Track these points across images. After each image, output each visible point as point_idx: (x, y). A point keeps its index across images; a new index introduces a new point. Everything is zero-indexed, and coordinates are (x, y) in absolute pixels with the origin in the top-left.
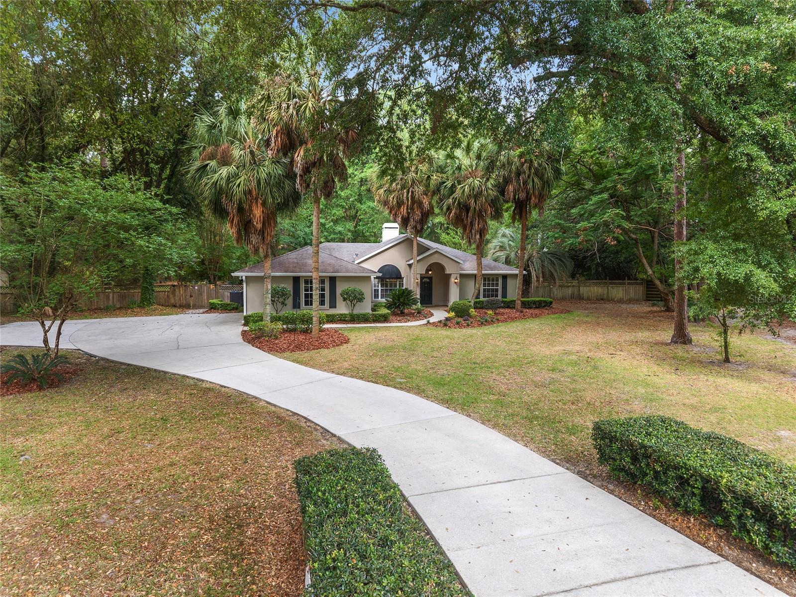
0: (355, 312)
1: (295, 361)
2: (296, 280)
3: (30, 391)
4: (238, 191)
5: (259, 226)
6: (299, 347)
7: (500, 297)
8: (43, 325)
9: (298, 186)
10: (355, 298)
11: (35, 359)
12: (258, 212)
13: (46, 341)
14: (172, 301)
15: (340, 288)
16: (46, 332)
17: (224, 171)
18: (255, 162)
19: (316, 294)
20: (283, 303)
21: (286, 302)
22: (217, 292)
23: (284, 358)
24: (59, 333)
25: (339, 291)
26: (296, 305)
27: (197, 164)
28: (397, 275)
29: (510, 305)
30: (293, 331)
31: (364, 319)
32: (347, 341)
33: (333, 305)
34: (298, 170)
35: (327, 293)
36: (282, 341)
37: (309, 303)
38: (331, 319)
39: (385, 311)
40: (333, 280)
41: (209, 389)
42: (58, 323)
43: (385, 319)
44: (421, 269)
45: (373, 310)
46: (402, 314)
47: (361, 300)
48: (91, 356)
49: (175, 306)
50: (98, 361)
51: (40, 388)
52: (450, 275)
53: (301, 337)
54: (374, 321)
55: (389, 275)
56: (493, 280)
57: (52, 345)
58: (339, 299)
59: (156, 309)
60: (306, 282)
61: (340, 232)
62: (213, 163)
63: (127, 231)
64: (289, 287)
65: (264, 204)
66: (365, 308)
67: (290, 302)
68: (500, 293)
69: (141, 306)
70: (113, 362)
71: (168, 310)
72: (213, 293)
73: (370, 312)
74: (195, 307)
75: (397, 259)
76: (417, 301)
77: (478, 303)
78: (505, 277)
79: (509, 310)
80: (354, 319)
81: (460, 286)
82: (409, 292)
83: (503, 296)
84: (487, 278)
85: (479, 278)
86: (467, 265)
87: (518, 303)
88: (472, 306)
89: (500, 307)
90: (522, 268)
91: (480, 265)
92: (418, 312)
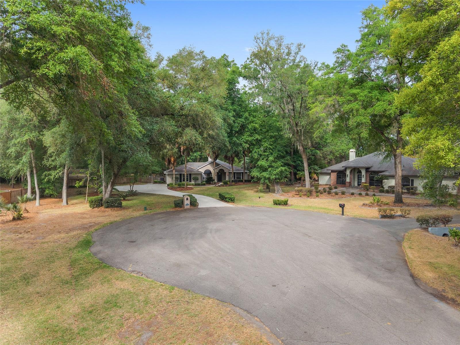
0: (196, 183)
2: (181, 175)
4: (168, 155)
5: (173, 163)
6: (182, 190)
7: (241, 179)
9: (182, 154)
10: (196, 179)
12: (172, 159)
14: (142, 181)
15: (192, 176)
16: (131, 186)
17: (165, 151)
19: (186, 178)
25: (192, 178)
26: (181, 181)
28: (210, 173)
29: (242, 181)
30: (180, 187)
31: (199, 185)
32: (193, 189)
33: (190, 181)
34: (182, 151)
35: (189, 178)
36: (178, 189)
37: (184, 181)
38: (190, 185)
39: (205, 183)
40: (190, 174)
43: (204, 185)
44: (217, 171)
45: (201, 182)
46: (210, 183)
47: (198, 180)
49: (143, 182)
52: (226, 172)
53: (182, 188)
54: (201, 185)
55: (208, 173)
56: (239, 174)
58: (192, 179)
60: (183, 175)
64: (178, 176)
65: (174, 158)
66: (199, 182)
67: (179, 180)
68: (241, 177)
71: (142, 183)
72: (155, 178)
75: (210, 168)
76: (214, 180)
77: (232, 181)
78: (243, 173)
79: (241, 183)
80: (196, 185)
81: (229, 176)
82: (212, 178)
83: (242, 179)
84: (237, 173)
85: (233, 174)
86: (231, 170)
87: (244, 181)
88: (231, 182)
89: (239, 182)
90: (244, 170)
91: (233, 170)
92: (215, 183)
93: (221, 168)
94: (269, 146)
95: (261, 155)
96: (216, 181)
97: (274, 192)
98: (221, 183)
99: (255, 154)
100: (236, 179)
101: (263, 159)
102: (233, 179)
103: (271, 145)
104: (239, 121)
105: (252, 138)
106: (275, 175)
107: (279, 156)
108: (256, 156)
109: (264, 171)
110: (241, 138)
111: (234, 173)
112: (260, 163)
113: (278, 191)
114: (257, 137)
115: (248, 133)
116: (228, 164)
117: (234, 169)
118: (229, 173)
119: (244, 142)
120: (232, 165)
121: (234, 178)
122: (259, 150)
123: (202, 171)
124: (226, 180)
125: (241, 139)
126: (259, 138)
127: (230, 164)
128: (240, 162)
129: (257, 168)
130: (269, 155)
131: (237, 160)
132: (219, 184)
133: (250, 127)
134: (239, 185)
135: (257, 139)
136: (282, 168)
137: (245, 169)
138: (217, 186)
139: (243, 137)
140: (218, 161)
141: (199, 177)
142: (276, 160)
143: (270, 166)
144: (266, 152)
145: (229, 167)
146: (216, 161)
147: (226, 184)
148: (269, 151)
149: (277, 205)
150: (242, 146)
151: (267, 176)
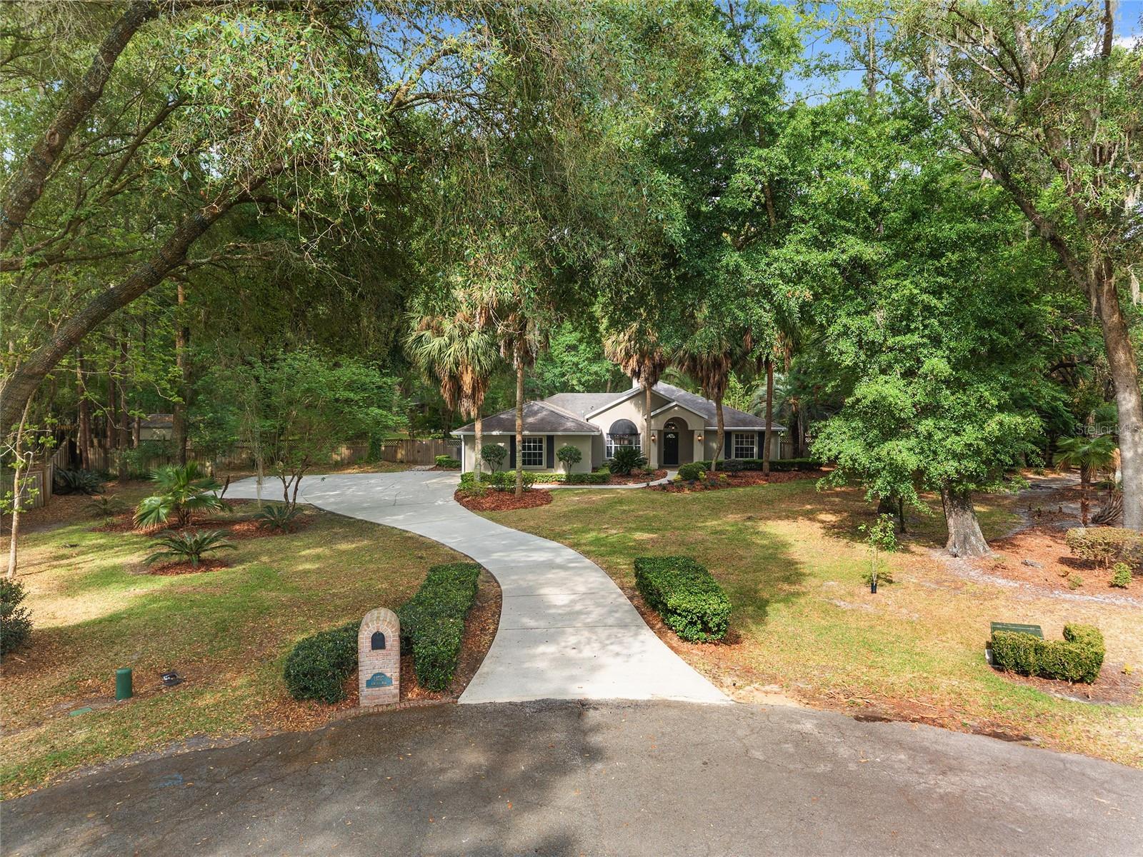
0: (573, 473)
1: (492, 519)
2: (514, 440)
3: (276, 534)
4: (449, 361)
6: (500, 507)
7: (756, 458)
8: (284, 481)
10: (572, 458)
11: (280, 510)
13: (286, 495)
14: (399, 457)
15: (558, 447)
16: (286, 488)
17: (437, 342)
18: (465, 334)
20: (499, 463)
21: (503, 461)
22: (445, 448)
23: (483, 516)
24: (296, 489)
25: (556, 451)
27: (414, 335)
28: (633, 432)
29: (759, 467)
30: (502, 490)
31: (580, 480)
32: (548, 502)
33: (550, 466)
35: (544, 452)
36: (487, 502)
37: (526, 462)
39: (606, 471)
40: (552, 439)
41: (410, 538)
42: (296, 478)
43: (604, 480)
44: (658, 424)
45: (594, 469)
46: (628, 475)
47: (579, 460)
48: (320, 509)
49: (402, 462)
50: (326, 514)
51: (284, 532)
52: (692, 432)
53: (506, 497)
54: (592, 483)
55: (625, 432)
56: (747, 438)
57: (291, 501)
58: (556, 458)
59: (383, 465)
60: (524, 441)
61: (596, 373)
62: (428, 333)
63: (349, 406)
64: (504, 445)
66: (586, 467)
67: (507, 461)
68: (756, 450)
69: (368, 463)
70: (338, 515)
71: (395, 466)
72: (441, 448)
73: (589, 472)
74: (422, 463)
75: (633, 414)
76: (644, 461)
77: (719, 465)
78: (761, 434)
79: (754, 474)
80: (570, 480)
81: (706, 444)
82: (637, 452)
83: (760, 456)
84: (740, 435)
85: (721, 436)
86: (715, 420)
87: (766, 466)
88: (713, 468)
89: (745, 469)
90: (769, 425)
91: (721, 421)
92: (649, 475)
93: (676, 412)
94: (925, 297)
95: (873, 349)
96: (654, 463)
97: (943, 544)
98: (673, 475)
99: (844, 345)
100: (733, 457)
101: (883, 372)
102: (722, 458)
103: (937, 292)
104: (760, 158)
105: (829, 256)
106: (958, 457)
107: (983, 350)
108: (846, 351)
109: (889, 434)
110: (765, 260)
111: (728, 434)
112: (867, 390)
113: (966, 539)
114: (855, 247)
115: (808, 231)
116: (704, 400)
117: (726, 418)
118: (706, 432)
119: (782, 276)
120: (718, 401)
121: (728, 454)
122: (865, 321)
123: (604, 424)
124: (696, 460)
125: (769, 265)
126: (870, 252)
127: (708, 398)
128: (749, 391)
129: (848, 418)
130: (924, 345)
131: (739, 386)
132: (665, 475)
133: (817, 194)
134: (747, 484)
135: (856, 262)
136: (1006, 418)
137: (770, 417)
138: (654, 488)
139: (775, 252)
140: (661, 387)
141: (586, 450)
142: (965, 376)
143: (929, 410)
144: (908, 330)
145: (708, 411)
146: (654, 388)
147: (690, 478)
148: (926, 327)
149: (1025, 673)
150: (770, 301)
151: (912, 462)
